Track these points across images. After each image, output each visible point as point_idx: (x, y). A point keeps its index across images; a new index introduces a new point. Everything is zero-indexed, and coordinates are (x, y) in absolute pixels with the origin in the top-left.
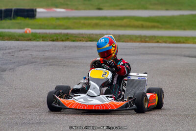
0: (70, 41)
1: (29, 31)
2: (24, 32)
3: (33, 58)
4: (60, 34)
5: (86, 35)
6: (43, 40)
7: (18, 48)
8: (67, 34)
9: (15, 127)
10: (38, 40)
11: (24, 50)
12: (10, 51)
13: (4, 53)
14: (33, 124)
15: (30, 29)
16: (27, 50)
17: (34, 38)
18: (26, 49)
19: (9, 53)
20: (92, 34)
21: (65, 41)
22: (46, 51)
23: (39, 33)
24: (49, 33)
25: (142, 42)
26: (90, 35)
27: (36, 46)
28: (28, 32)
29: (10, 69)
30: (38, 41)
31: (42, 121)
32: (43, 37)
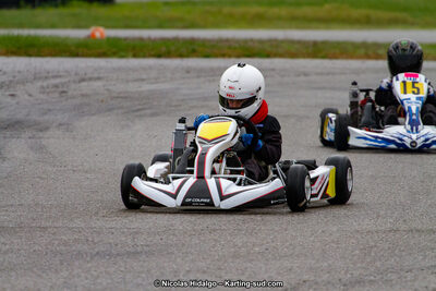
0: (198, 56)
1: (102, 34)
2: (89, 37)
3: (112, 98)
4: (176, 40)
5: (237, 41)
6: (135, 56)
7: (76, 74)
8: (192, 41)
9: (77, 263)
10: (123, 54)
11: (90, 79)
12: (57, 81)
13: (42, 87)
14: (118, 255)
15: (101, 29)
16: (99, 79)
17: (114, 50)
18: (96, 75)
19: (56, 86)
20: (252, 40)
21: (188, 56)
22: (143, 80)
23: (126, 39)
24: (149, 39)
25: (368, 57)
26: (246, 41)
27: (119, 69)
28: (98, 35)
29: (60, 125)
30: (122, 57)
31: (139, 249)
32: (134, 48)
